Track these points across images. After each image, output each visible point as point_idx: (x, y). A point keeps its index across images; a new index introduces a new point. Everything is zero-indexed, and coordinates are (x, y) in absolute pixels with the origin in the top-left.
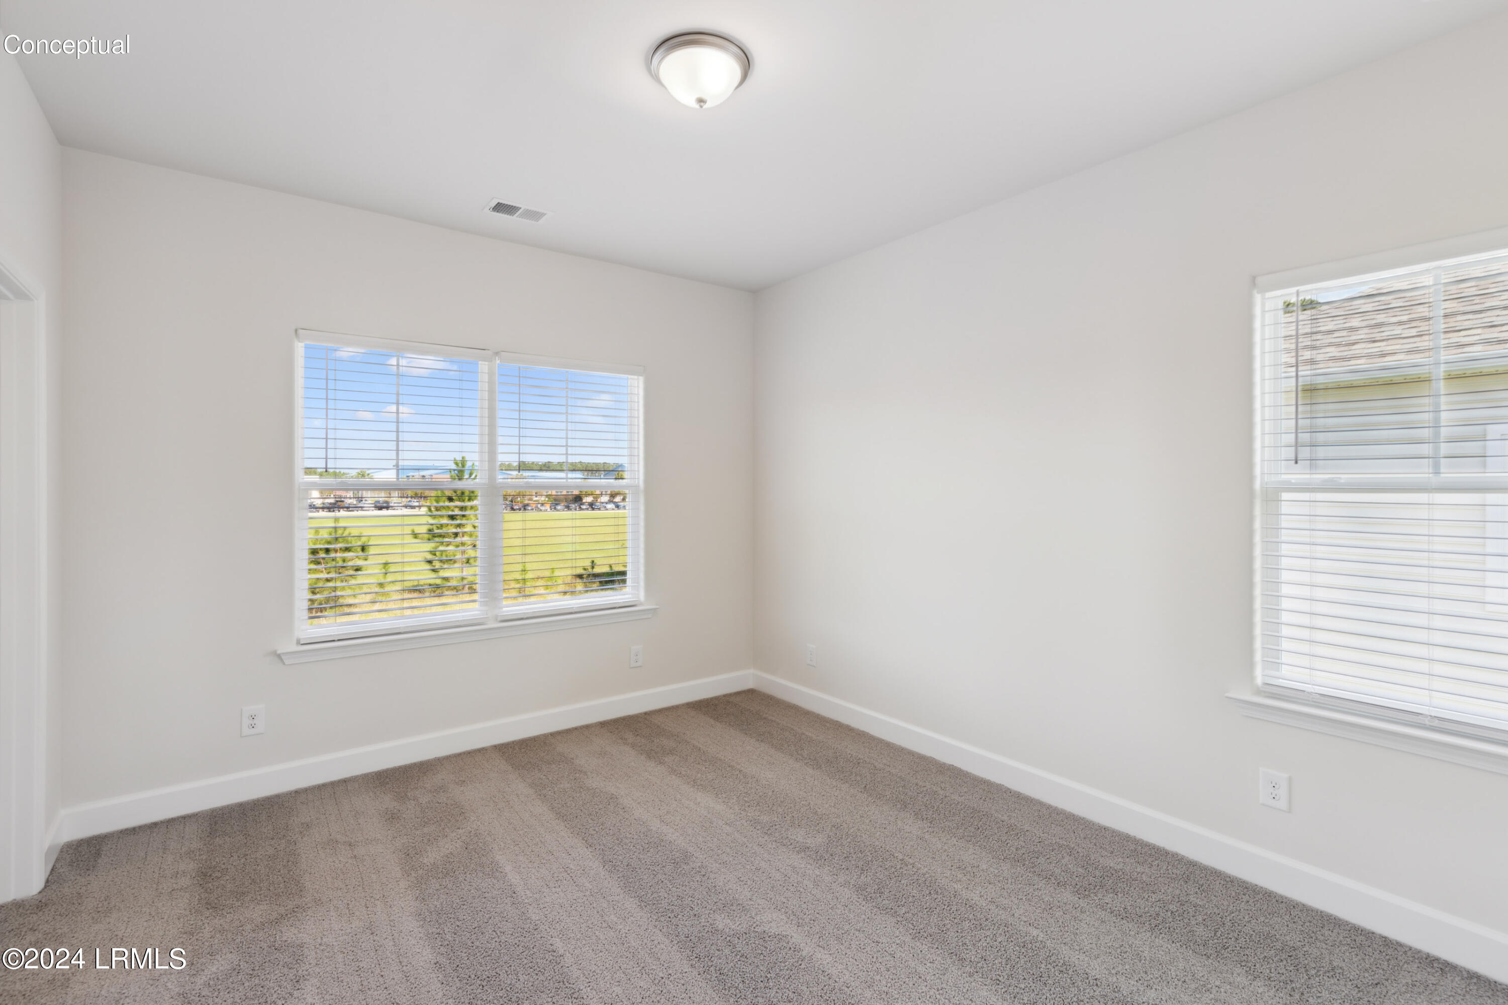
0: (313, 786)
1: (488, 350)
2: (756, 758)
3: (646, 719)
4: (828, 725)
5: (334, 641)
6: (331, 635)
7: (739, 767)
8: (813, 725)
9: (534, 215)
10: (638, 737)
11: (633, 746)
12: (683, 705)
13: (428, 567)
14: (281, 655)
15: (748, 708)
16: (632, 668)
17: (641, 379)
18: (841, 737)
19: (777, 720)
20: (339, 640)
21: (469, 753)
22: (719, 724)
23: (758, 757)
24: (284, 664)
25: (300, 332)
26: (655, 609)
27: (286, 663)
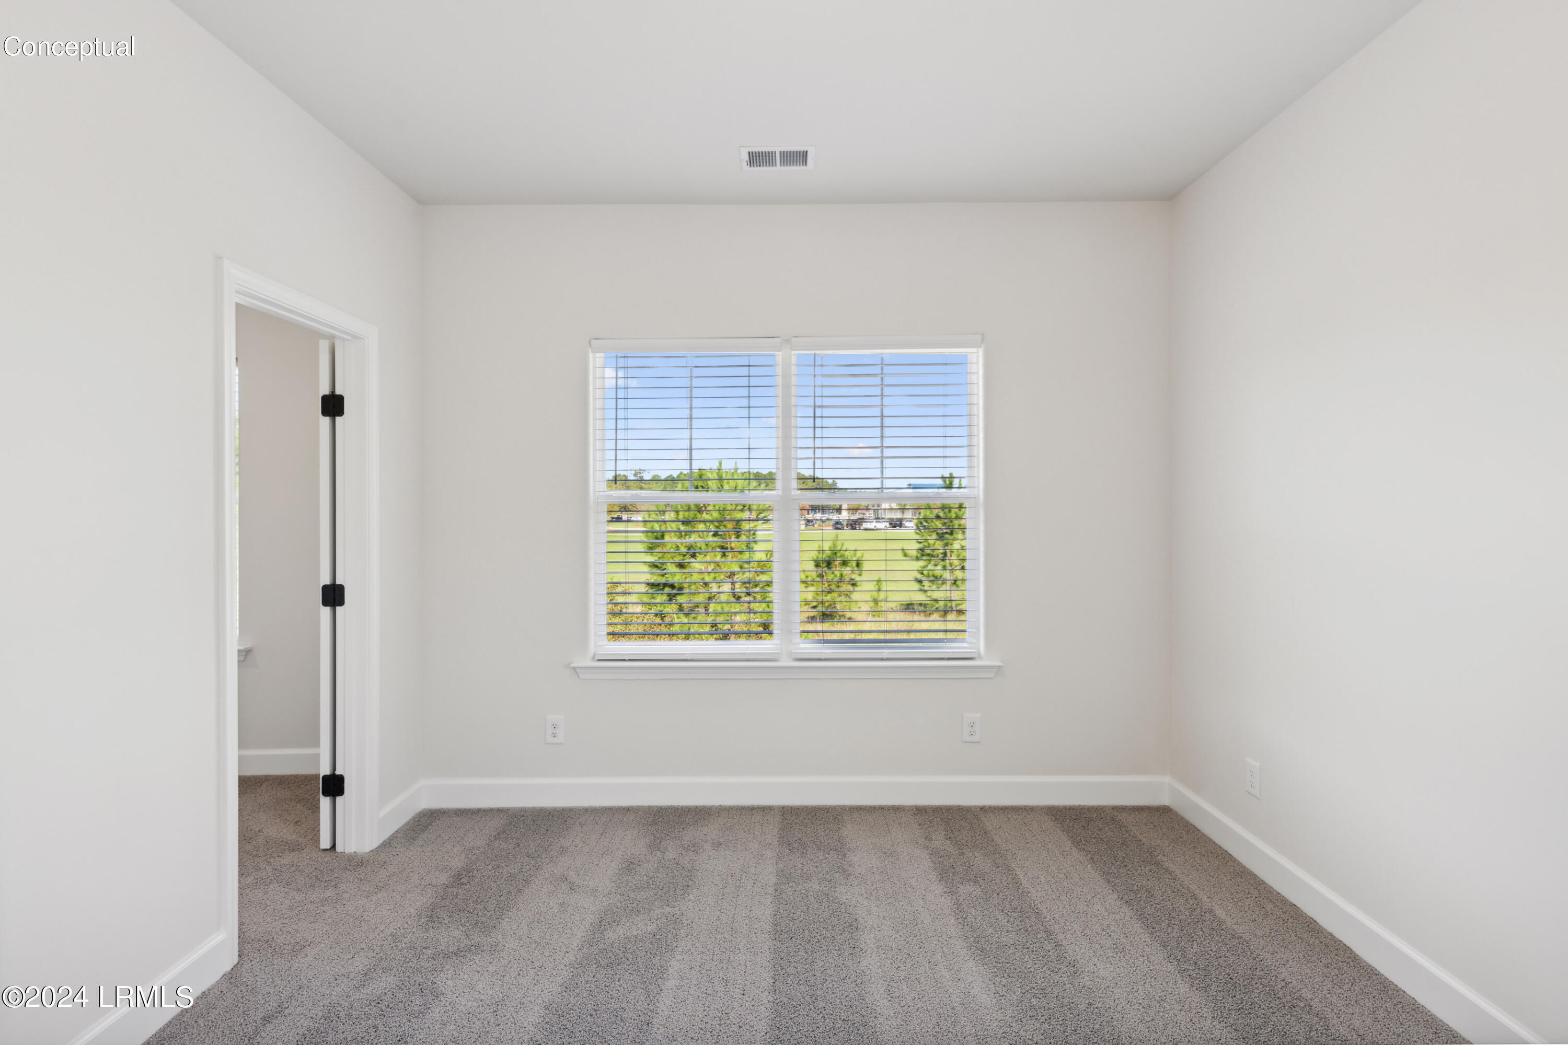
0: (600, 807)
1: (778, 337)
2: (1099, 930)
3: (976, 816)
4: (1269, 907)
5: (625, 660)
6: (621, 654)
7: (1061, 937)
8: (1239, 900)
9: (800, 158)
10: (949, 842)
11: (934, 853)
12: (1042, 808)
13: (916, 586)
14: (576, 669)
15: (1140, 837)
16: (965, 742)
17: (981, 351)
18: (1283, 940)
19: (1178, 872)
20: (630, 660)
21: (752, 809)
22: (1075, 852)
23: (1103, 930)
24: (579, 678)
25: (593, 342)
26: (999, 667)
27: (581, 678)
